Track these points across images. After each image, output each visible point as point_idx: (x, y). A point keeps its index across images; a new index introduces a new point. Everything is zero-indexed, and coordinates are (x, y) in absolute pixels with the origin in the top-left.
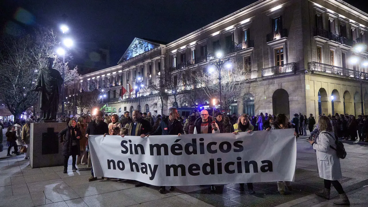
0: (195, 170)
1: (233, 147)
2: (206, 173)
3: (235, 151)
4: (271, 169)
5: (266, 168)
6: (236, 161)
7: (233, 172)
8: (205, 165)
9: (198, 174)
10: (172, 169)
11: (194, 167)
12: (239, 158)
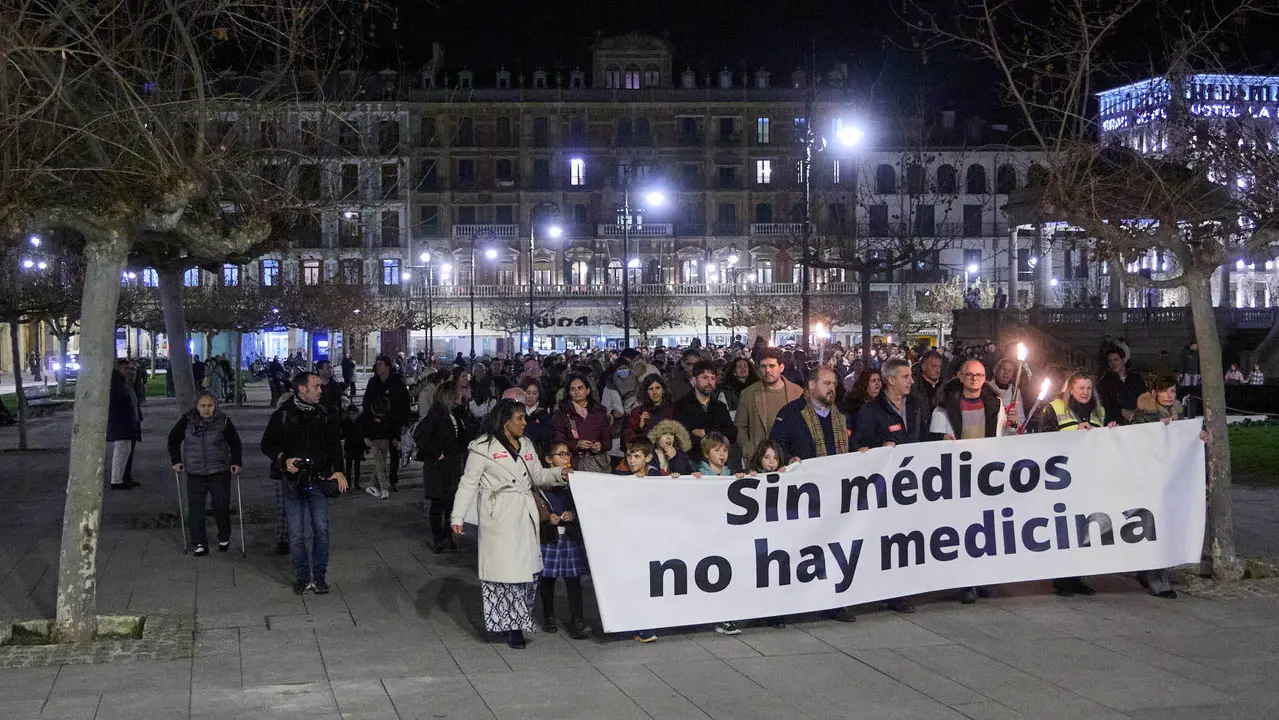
0: (946, 544)
2: (974, 552)
3: (1049, 485)
5: (1138, 531)
6: (1052, 516)
7: (1046, 546)
8: (973, 530)
9: (954, 555)
10: (895, 548)
11: (945, 537)
12: (1060, 507)
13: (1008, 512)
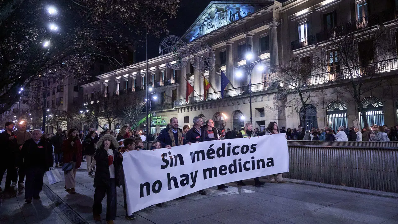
1: (250, 149)
2: (231, 172)
4: (273, 165)
5: (270, 164)
6: (251, 160)
7: (249, 169)
8: (231, 166)
9: (226, 173)
10: (208, 172)
11: (223, 168)
12: (253, 158)
13: (240, 160)
